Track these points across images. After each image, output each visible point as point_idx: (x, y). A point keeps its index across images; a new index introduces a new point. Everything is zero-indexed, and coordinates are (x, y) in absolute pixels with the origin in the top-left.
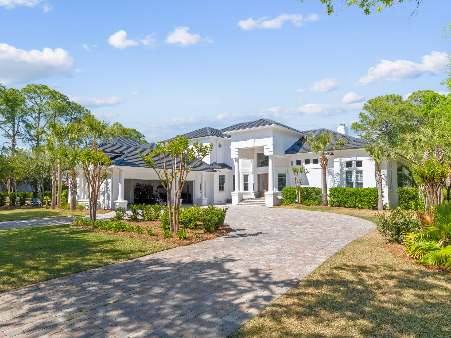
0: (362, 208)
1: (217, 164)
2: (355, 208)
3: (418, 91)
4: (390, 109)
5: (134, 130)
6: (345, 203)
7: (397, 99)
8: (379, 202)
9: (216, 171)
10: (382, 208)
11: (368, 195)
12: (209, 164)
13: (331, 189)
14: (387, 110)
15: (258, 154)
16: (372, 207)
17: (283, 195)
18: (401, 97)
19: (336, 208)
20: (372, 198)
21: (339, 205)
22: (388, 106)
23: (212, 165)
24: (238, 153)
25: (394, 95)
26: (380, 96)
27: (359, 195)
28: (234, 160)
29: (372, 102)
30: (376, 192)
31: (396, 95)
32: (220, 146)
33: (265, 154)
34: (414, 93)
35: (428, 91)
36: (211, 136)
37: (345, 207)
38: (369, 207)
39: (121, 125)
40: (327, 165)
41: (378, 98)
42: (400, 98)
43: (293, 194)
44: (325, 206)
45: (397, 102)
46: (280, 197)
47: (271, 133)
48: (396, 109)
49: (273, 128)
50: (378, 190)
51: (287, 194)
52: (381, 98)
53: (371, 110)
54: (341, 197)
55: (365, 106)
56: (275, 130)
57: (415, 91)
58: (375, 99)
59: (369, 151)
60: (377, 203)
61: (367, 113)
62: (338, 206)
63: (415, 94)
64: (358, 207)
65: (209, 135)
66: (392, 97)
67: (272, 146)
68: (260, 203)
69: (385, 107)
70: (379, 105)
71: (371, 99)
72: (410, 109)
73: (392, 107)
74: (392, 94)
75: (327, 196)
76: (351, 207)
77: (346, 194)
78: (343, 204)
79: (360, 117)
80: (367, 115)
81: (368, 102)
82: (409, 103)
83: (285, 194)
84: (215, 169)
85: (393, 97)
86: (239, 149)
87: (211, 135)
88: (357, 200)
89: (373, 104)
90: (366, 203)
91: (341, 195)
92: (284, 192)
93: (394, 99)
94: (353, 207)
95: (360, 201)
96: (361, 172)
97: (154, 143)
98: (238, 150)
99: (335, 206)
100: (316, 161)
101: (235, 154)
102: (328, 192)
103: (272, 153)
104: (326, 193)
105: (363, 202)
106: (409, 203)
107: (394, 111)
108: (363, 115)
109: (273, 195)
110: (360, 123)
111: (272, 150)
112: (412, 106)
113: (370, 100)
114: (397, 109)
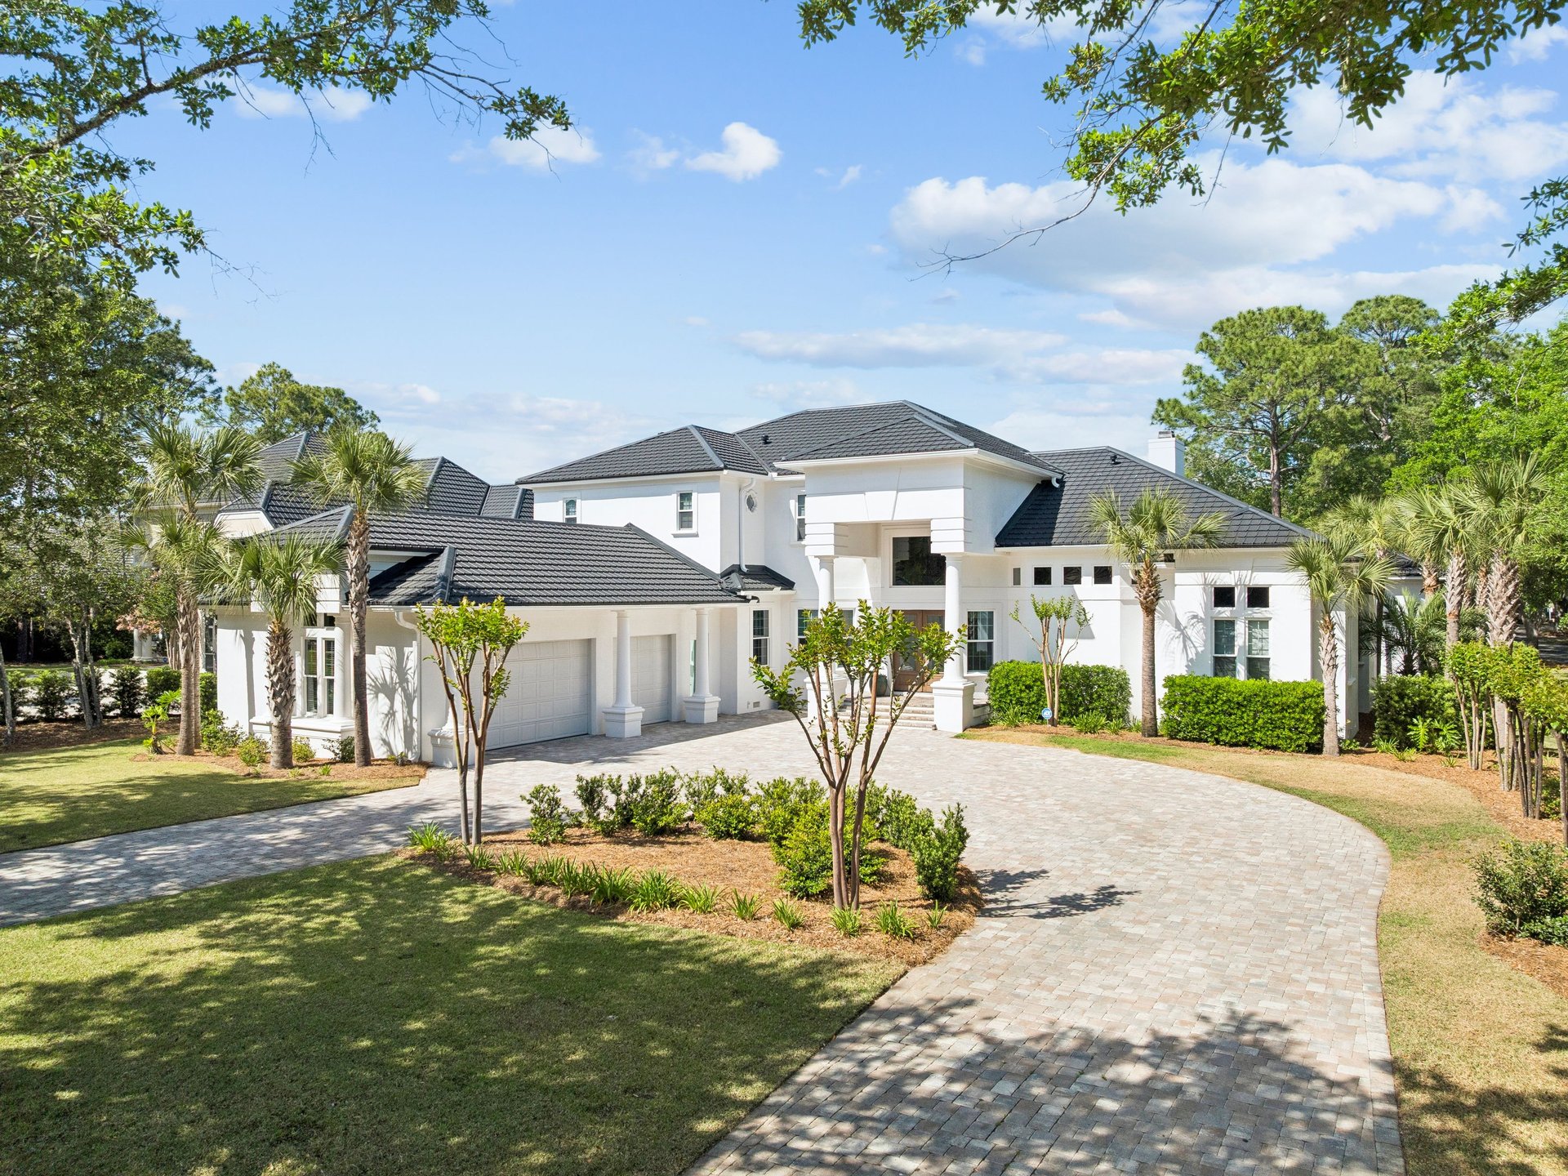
0: (1275, 748)
1: (745, 569)
2: (1252, 747)
3: (1372, 297)
4: (1289, 363)
5: (339, 394)
6: (1220, 729)
7: (1308, 325)
8: (1327, 728)
9: (745, 600)
10: (1337, 750)
11: (1297, 706)
12: (717, 570)
13: (1170, 682)
14: (1279, 361)
15: (895, 540)
16: (1308, 744)
17: (992, 691)
18: (1322, 317)
19: (1189, 743)
20: (1309, 717)
21: (1199, 734)
22: (1283, 349)
23: (727, 574)
24: (831, 539)
25: (1299, 308)
26: (1255, 310)
27: (1267, 705)
28: (815, 564)
29: (1230, 330)
30: (1318, 696)
31: (1308, 308)
32: (751, 504)
33: (935, 549)
34: (1360, 303)
35: (1407, 299)
36: (725, 472)
37: (1218, 742)
38: (1298, 746)
39: (289, 376)
40: (1160, 601)
41: (1248, 316)
42: (1318, 318)
43: (1029, 687)
44: (1150, 736)
45: (1309, 335)
46: (981, 697)
47: (959, 475)
48: (1308, 359)
49: (967, 459)
50: (1323, 689)
51: (1007, 686)
52: (1257, 315)
53: (1227, 358)
54: (1206, 710)
55: (1204, 341)
56: (971, 467)
57: (1363, 298)
58: (1236, 317)
59: (1303, 564)
60: (1322, 733)
61: (1209, 368)
62: (1193, 740)
63: (1363, 306)
64: (1259, 744)
65: (722, 469)
66: (1293, 317)
67: (960, 523)
68: (915, 719)
69: (1274, 352)
70: (1253, 344)
71: (1224, 318)
72: (1352, 361)
73: (1296, 353)
74: (1294, 304)
75: (1154, 703)
76: (1236, 745)
77: (1225, 702)
78: (1213, 733)
79: (1187, 379)
80: (1212, 377)
81: (1214, 328)
82: (1347, 339)
83: (1000, 689)
84: (743, 593)
85: (1298, 315)
86: (836, 524)
87: (726, 468)
88: (1260, 722)
89: (1231, 339)
90: (1287, 732)
91: (1207, 703)
92: (997, 682)
93: (1301, 323)
94: (1245, 744)
95: (1271, 727)
96: (1264, 623)
97: (444, 461)
98: (831, 529)
99: (1184, 739)
100: (1103, 575)
101: (819, 541)
102: (1161, 692)
103: (959, 548)
104: (1154, 692)
105: (1279, 728)
106: (1410, 730)
107: (1301, 367)
108: (1198, 375)
109: (961, 693)
110: (1185, 402)
111: (960, 535)
112: (1357, 352)
113: (1221, 323)
114: (1310, 361)
